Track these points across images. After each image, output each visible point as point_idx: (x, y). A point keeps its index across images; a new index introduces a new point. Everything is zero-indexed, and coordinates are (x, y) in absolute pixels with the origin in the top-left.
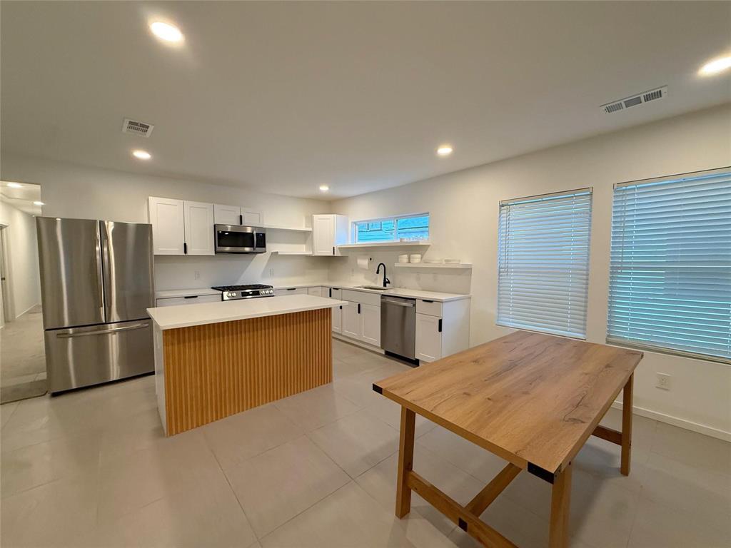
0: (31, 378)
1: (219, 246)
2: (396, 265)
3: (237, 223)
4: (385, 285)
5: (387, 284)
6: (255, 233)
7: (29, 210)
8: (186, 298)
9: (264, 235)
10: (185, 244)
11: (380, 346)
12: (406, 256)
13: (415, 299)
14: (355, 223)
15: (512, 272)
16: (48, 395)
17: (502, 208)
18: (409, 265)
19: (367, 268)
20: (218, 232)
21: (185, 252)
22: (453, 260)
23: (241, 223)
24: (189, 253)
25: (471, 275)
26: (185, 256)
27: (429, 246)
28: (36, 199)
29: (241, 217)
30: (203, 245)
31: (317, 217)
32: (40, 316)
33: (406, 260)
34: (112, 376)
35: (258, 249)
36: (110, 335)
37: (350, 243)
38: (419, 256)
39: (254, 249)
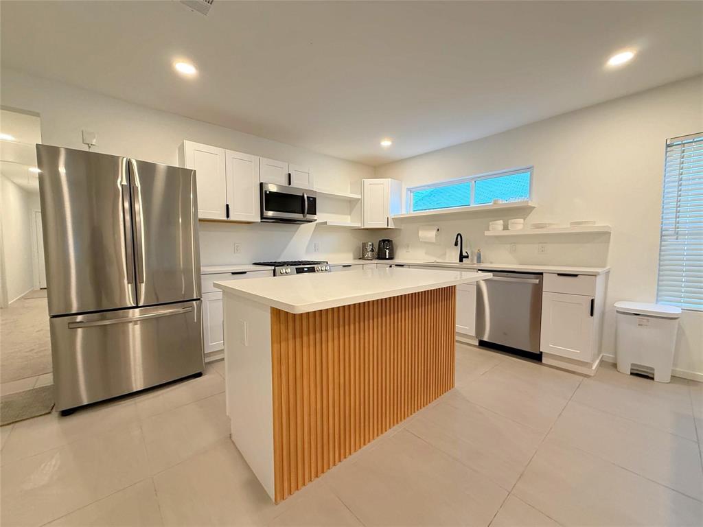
0: (29, 384)
1: (266, 210)
2: (487, 233)
3: (284, 182)
4: (461, 260)
5: (464, 259)
6: (306, 196)
7: (23, 182)
8: (233, 273)
9: (315, 199)
10: (227, 206)
11: (474, 335)
12: (501, 222)
13: (542, 274)
14: (410, 190)
15: (685, 235)
16: (55, 414)
17: (669, 149)
18: (506, 233)
19: (434, 241)
20: (266, 191)
21: (228, 216)
22: (586, 222)
23: (290, 184)
24: (232, 218)
25: (609, 242)
26: (227, 222)
27: (534, 207)
28: (31, 165)
29: (290, 175)
30: (248, 208)
31: (367, 182)
32: (44, 302)
33: (501, 228)
34: (134, 385)
35: (309, 217)
36: (130, 325)
37: (404, 213)
38: (521, 221)
39: (304, 216)
